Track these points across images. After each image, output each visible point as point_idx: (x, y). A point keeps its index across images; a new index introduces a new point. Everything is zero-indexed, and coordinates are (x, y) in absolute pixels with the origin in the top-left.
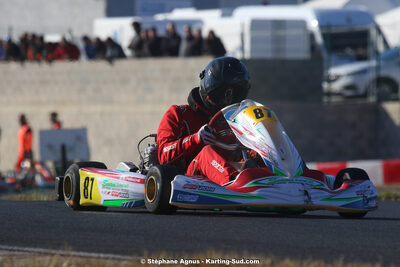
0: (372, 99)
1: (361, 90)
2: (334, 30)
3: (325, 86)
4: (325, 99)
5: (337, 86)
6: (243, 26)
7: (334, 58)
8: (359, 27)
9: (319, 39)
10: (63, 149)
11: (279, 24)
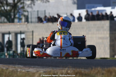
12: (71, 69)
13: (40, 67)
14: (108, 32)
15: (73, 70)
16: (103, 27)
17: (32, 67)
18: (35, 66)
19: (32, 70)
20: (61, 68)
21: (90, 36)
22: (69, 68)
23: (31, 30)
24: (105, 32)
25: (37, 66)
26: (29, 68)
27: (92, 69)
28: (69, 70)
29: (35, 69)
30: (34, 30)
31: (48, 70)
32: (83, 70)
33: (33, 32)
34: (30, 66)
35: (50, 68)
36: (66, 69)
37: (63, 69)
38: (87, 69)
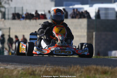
6: (96, 9)
11: (107, 9)
12: (49, 67)
13: (18, 64)
14: (86, 30)
15: (51, 68)
16: (80, 25)
17: (10, 64)
18: (13, 63)
19: (10, 67)
20: (40, 66)
22: (47, 65)
23: (8, 27)
24: (83, 30)
25: (15, 63)
26: (7, 65)
27: (71, 67)
28: (48, 67)
29: (13, 66)
30: (11, 27)
31: (26, 67)
32: (62, 67)
33: (10, 29)
34: (8, 63)
35: (29, 65)
36: (45, 66)
37: (42, 67)
38: (66, 67)
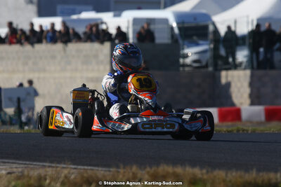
0: (210, 69)
1: (204, 63)
2: (186, 25)
3: (181, 61)
4: (181, 69)
5: (188, 61)
6: (128, 22)
7: (186, 42)
8: (202, 23)
9: (176, 31)
10: (19, 100)
11: (150, 21)
21: (68, 74)
